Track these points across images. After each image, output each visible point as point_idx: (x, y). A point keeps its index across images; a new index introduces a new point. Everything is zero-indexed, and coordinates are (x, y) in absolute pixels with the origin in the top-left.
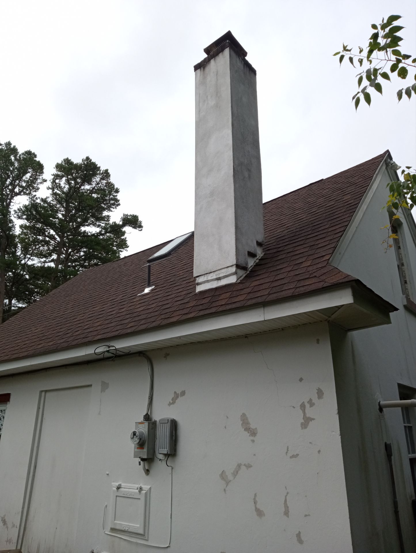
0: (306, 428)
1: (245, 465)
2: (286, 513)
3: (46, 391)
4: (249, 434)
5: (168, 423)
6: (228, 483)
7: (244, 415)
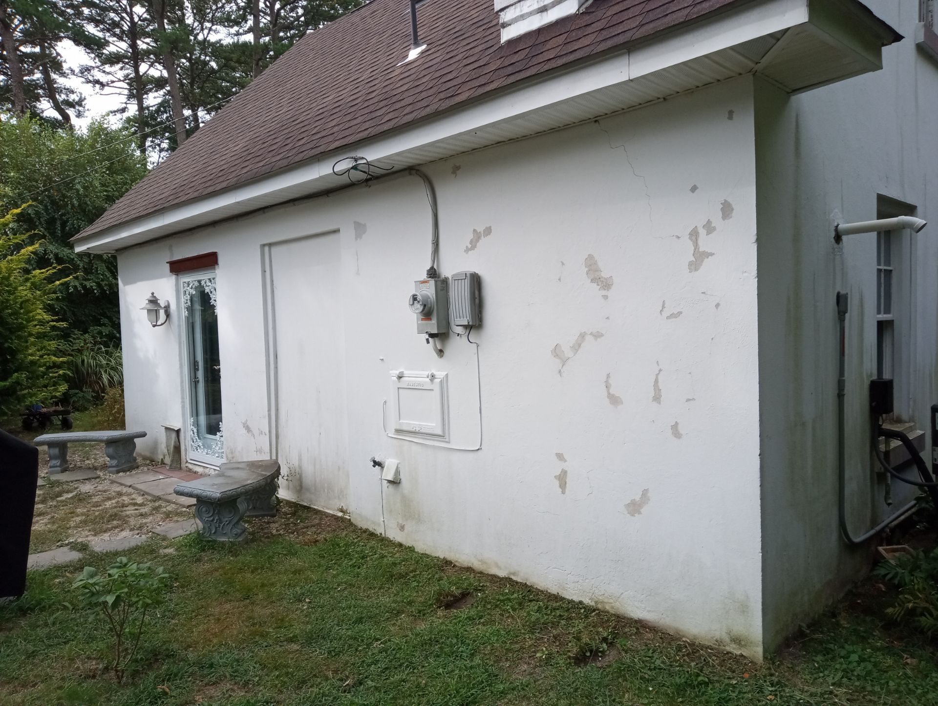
0: (696, 270)
1: (591, 334)
2: (657, 398)
3: (270, 245)
4: (599, 287)
5: (466, 280)
6: (564, 362)
7: (590, 257)
